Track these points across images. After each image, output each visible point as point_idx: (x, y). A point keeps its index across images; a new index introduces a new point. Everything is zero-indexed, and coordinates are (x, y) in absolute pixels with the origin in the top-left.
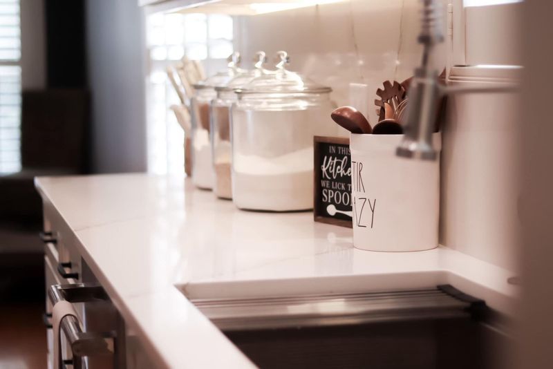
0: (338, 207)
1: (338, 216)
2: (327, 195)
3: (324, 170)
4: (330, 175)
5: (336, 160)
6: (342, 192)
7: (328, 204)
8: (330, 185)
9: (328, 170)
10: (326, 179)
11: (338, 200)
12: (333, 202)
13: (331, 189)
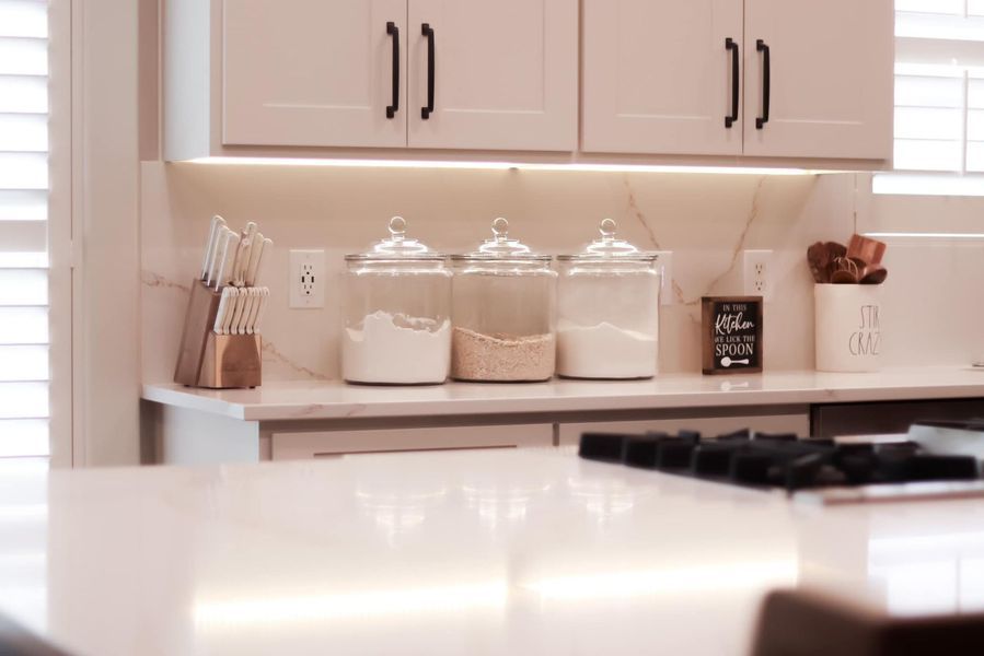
0: (732, 358)
1: (732, 366)
2: (721, 349)
3: (718, 327)
4: (725, 331)
5: (730, 316)
6: (737, 344)
7: (722, 357)
8: (725, 339)
9: (721, 327)
10: (720, 334)
11: (733, 351)
12: (727, 354)
13: (725, 342)
